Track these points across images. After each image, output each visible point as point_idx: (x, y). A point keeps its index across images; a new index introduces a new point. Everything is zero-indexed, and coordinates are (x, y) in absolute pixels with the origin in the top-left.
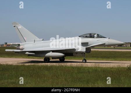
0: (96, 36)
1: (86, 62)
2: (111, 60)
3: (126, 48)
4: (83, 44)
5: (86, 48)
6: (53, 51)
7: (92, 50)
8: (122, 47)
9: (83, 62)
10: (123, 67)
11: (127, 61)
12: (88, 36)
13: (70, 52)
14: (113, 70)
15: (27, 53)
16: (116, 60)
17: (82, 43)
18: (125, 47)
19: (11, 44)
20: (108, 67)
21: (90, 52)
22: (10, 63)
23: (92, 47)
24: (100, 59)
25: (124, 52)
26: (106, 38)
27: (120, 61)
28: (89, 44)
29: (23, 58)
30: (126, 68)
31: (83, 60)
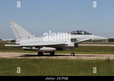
0: (83, 33)
1: (74, 56)
2: (91, 54)
3: (105, 43)
4: (73, 40)
5: (75, 43)
6: (46, 46)
7: (79, 45)
8: (101, 42)
9: (71, 56)
10: (102, 59)
11: (105, 54)
12: (77, 33)
13: (60, 47)
14: (93, 62)
15: (24, 48)
16: (96, 54)
17: (71, 39)
18: (103, 42)
19: (5, 40)
20: (89, 59)
21: (77, 47)
22: (5, 57)
23: (80, 42)
24: (82, 53)
25: (103, 46)
26: (92, 34)
27: (99, 54)
28: (77, 40)
29: (15, 52)
30: (104, 60)
31: (72, 54)
